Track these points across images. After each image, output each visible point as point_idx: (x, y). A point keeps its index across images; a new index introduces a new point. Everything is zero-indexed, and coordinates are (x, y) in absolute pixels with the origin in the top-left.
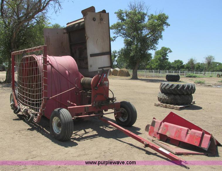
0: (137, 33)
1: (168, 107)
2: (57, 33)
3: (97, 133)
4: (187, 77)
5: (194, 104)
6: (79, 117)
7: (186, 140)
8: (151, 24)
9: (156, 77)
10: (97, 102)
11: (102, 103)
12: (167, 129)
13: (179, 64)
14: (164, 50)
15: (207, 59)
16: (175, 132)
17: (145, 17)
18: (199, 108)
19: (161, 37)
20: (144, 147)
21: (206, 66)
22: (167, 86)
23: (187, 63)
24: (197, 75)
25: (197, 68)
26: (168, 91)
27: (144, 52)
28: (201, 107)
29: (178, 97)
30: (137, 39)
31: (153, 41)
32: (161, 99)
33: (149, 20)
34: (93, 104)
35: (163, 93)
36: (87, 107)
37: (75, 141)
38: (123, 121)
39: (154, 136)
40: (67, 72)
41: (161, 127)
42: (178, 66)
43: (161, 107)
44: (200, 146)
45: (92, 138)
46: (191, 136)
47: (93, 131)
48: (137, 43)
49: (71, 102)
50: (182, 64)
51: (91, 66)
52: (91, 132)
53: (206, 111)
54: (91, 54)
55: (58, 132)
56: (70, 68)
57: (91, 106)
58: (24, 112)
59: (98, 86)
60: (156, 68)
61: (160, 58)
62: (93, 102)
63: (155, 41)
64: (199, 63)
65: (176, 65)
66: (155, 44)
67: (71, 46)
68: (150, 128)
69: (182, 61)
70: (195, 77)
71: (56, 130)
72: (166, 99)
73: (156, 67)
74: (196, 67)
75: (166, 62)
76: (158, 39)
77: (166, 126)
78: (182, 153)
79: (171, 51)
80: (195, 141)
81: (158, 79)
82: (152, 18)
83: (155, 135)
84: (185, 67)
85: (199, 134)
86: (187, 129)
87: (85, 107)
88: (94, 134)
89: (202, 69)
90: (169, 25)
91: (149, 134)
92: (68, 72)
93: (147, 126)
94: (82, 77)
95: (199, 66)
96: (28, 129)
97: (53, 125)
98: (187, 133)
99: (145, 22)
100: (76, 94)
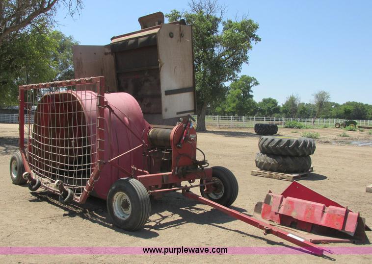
0: (205, 51)
1: (274, 177)
2: (95, 54)
3: (181, 218)
4: (287, 127)
5: (312, 171)
6: (156, 191)
7: (322, 222)
8: (229, 38)
9: (235, 128)
10: (181, 168)
11: (187, 170)
12: (293, 208)
13: (270, 105)
14: (246, 81)
15: (317, 96)
16: (304, 212)
17: (217, 25)
18: (322, 178)
19: (245, 59)
20: (265, 234)
21: (317, 110)
22: (272, 143)
23: (284, 104)
24: (303, 124)
25: (301, 112)
26: (273, 150)
27: (218, 84)
28: (325, 176)
29: (289, 160)
30: (204, 62)
31: (231, 65)
32: (261, 163)
33: (224, 29)
34: (174, 171)
35: (264, 154)
36: (166, 175)
37: (152, 230)
38: (216, 198)
39: (270, 219)
40: (126, 119)
41: (282, 205)
42: (269, 108)
43: (263, 176)
44: (344, 230)
45: (176, 226)
46: (329, 215)
47: (172, 214)
48: (205, 69)
49: (137, 168)
50: (276, 104)
51: (166, 110)
52: (170, 216)
53: (334, 182)
54: (166, 90)
55: (124, 217)
56: (130, 114)
57: (171, 174)
58: (57, 186)
59: (182, 142)
60: (232, 112)
61: (239, 94)
62: (175, 167)
63: (236, 65)
64: (304, 104)
65: (265, 108)
66: (236, 72)
67: (118, 75)
68: (262, 207)
69: (275, 100)
70: (300, 128)
71: (119, 213)
72: (270, 163)
73: (232, 110)
74: (298, 111)
75: (250, 100)
76: (241, 63)
77: (291, 202)
78: (320, 241)
79: (257, 83)
80: (336, 222)
81: (240, 131)
82: (230, 26)
83: (272, 217)
84: (281, 111)
85: (341, 211)
86: (322, 205)
87: (162, 175)
88: (176, 219)
89: (308, 113)
90: (260, 40)
91: (262, 217)
92: (128, 119)
93: (257, 205)
94: (150, 128)
95: (305, 109)
96: (65, 215)
97: (113, 206)
98: (323, 212)
99: (219, 34)
100: (145, 156)
